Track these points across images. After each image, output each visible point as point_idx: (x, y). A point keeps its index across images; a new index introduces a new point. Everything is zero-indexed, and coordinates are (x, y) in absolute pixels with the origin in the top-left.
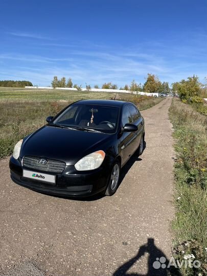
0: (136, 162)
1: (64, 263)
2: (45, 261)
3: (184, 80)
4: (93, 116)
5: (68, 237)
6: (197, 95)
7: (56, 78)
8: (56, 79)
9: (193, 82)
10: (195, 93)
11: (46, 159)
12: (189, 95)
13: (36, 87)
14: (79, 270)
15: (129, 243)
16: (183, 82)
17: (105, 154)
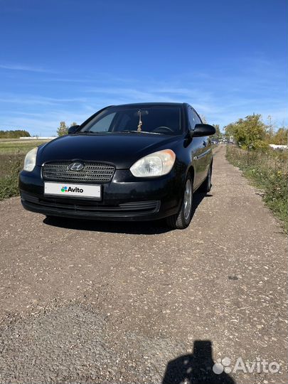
0: (205, 198)
1: (137, 304)
2: (100, 303)
3: (241, 120)
4: (140, 122)
5: (132, 274)
6: (260, 139)
7: (63, 124)
8: (64, 126)
9: (253, 122)
10: (258, 136)
11: (82, 163)
12: (250, 139)
13: (35, 138)
14: (168, 311)
15: (240, 277)
16: (240, 122)
17: (174, 155)
